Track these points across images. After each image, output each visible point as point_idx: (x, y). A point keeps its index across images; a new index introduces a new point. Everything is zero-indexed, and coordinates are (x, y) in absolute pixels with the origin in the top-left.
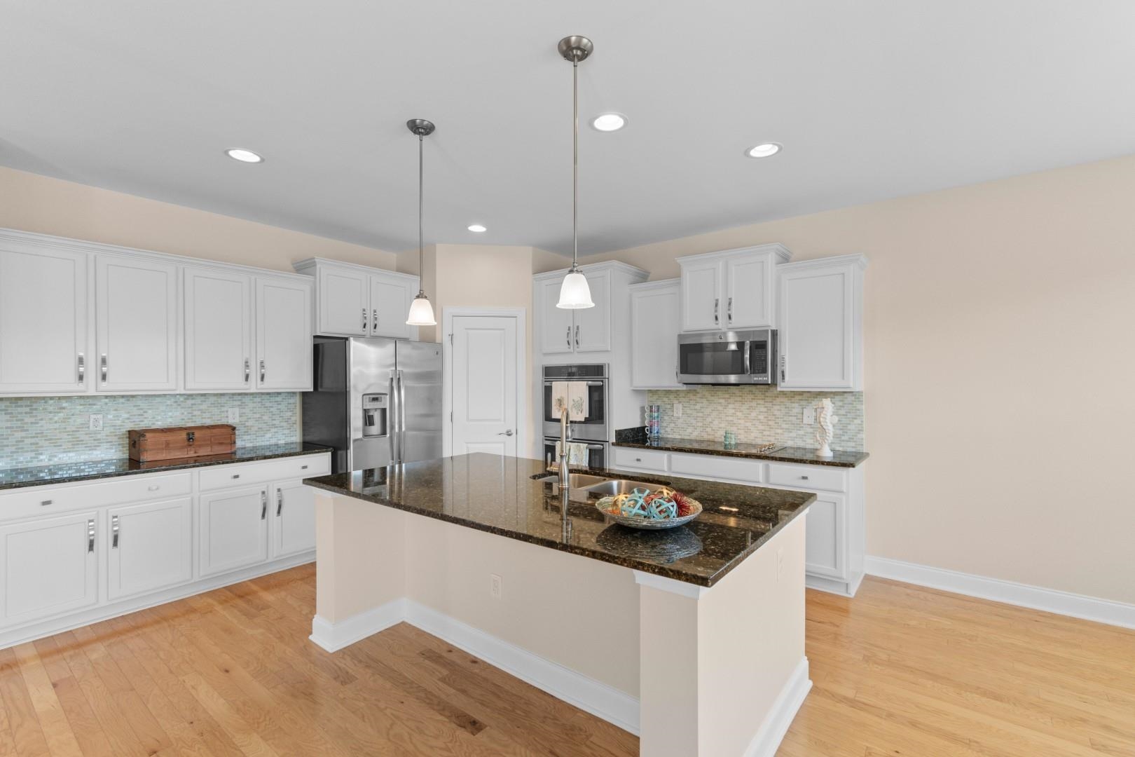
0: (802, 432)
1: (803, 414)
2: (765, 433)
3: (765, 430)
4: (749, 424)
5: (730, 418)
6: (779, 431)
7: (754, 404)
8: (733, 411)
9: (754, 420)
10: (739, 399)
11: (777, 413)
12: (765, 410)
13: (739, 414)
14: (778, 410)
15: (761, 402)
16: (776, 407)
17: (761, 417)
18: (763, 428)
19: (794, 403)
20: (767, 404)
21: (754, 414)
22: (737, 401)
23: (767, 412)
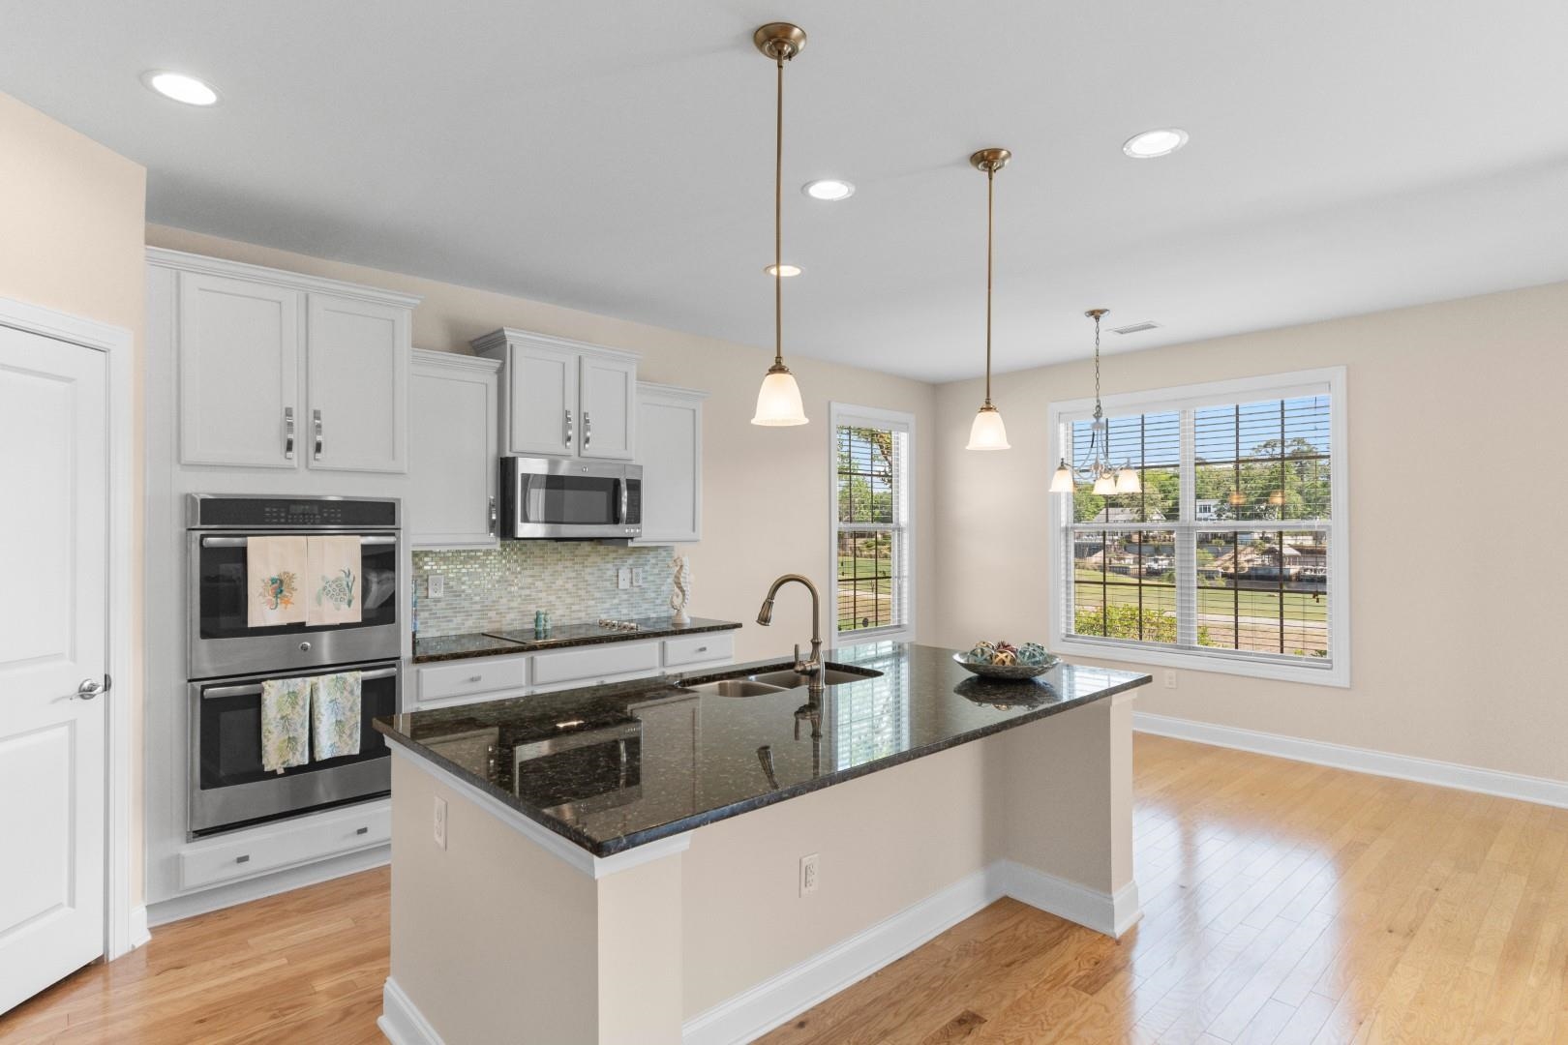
0: (616, 601)
1: (618, 576)
2: (574, 608)
3: (573, 604)
4: (552, 598)
5: (527, 592)
6: (592, 603)
7: (559, 567)
8: (530, 580)
9: (560, 590)
10: (540, 561)
11: (588, 577)
12: (573, 575)
13: (539, 584)
14: (589, 574)
15: (569, 564)
16: (588, 570)
17: (569, 586)
18: (569, 600)
19: (608, 562)
20: (577, 567)
21: (559, 582)
22: (536, 565)
23: (576, 578)
